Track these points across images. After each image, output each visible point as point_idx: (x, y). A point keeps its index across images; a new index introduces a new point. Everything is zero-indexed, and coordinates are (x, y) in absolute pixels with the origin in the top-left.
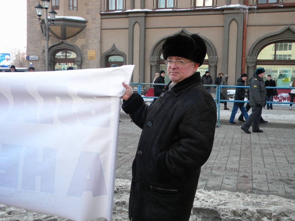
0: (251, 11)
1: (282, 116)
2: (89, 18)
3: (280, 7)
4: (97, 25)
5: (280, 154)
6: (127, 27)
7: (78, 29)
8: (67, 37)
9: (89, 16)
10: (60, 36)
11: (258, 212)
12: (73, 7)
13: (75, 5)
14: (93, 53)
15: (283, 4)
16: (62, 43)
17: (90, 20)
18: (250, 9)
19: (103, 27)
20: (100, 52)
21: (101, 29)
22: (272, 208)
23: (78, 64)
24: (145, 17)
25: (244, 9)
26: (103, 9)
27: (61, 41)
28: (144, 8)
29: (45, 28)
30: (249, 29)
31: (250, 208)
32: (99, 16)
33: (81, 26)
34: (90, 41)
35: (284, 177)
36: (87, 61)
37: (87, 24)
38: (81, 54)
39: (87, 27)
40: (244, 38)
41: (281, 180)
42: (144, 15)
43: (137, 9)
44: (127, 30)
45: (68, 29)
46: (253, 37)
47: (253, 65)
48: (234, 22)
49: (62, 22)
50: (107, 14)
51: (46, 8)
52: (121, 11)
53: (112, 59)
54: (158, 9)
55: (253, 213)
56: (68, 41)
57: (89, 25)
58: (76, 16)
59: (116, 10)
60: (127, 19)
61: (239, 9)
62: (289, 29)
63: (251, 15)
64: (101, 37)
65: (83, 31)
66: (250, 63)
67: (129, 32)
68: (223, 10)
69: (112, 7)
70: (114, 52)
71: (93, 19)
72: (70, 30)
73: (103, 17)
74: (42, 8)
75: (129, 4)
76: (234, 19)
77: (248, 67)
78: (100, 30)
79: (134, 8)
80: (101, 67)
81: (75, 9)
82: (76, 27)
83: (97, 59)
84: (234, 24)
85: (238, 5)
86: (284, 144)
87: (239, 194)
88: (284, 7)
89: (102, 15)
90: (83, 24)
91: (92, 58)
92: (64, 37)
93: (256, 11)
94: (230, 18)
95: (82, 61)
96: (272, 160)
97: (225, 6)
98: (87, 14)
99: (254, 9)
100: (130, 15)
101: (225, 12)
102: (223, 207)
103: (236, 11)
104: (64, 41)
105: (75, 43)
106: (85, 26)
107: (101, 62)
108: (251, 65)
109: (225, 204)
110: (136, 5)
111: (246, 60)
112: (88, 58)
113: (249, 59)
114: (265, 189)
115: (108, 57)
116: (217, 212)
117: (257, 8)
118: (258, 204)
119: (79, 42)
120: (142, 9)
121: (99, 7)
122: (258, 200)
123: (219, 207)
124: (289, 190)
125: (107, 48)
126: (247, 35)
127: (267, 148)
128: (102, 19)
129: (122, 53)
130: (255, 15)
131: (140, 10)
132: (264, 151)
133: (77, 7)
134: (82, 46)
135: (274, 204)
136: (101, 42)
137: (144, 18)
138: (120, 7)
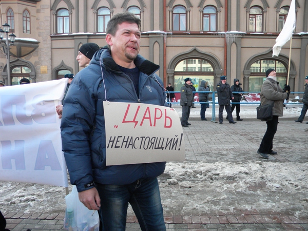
0: (169, 36)
1: (195, 112)
2: (40, 39)
3: (188, 34)
4: (48, 46)
5: (199, 138)
6: (73, 47)
7: (32, 49)
8: (22, 55)
9: (40, 38)
10: (16, 54)
11: (194, 172)
12: (27, 30)
13: (28, 29)
14: (45, 68)
15: (190, 32)
16: (18, 60)
17: (41, 41)
18: (167, 34)
19: (53, 47)
20: (51, 68)
21: (52, 49)
22: (202, 169)
23: (33, 77)
24: (88, 39)
25: (164, 34)
26: (52, 33)
27: (16, 58)
28: (87, 32)
29: (7, 48)
30: (168, 49)
31: (189, 170)
32: (50, 38)
33: (34, 46)
34: (42, 59)
35: (204, 151)
36: (40, 75)
37: (40, 44)
38: (35, 69)
39: (39, 47)
40: (165, 55)
41: (202, 153)
42: (87, 37)
43: (81, 32)
44: (73, 49)
45: (23, 49)
46: (171, 54)
47: (172, 75)
48: (156, 44)
49: (18, 43)
50: (56, 37)
51: (7, 32)
52: (67, 34)
53: (61, 73)
54: (98, 32)
55: (191, 173)
56: (23, 59)
57: (40, 45)
58: (30, 38)
59: (63, 33)
60: (73, 40)
61: (160, 34)
62: (195, 49)
63: (169, 38)
64: (51, 55)
65: (36, 50)
66: (170, 74)
67: (75, 51)
68: (148, 34)
69: (60, 31)
70: (62, 67)
71: (44, 41)
72: (24, 50)
73: (53, 39)
74: (4, 32)
75: (74, 28)
76: (156, 41)
77: (168, 77)
78: (50, 49)
79: (78, 32)
80: (52, 80)
81: (29, 32)
82: (30, 47)
83: (49, 73)
84: (157, 44)
85: (159, 31)
86: (200, 131)
87: (180, 164)
88: (191, 34)
89: (52, 37)
90: (36, 45)
91: (44, 72)
92: (20, 55)
93: (172, 36)
94: (153, 40)
95: (36, 75)
96: (195, 142)
97: (150, 32)
98: (39, 36)
99: (171, 34)
100: (75, 37)
101: (150, 36)
102: (172, 171)
103: (158, 36)
104: (19, 59)
105: (29, 60)
106: (38, 47)
107: (52, 76)
108: (170, 76)
109: (173, 170)
110: (80, 30)
111: (167, 71)
112: (41, 73)
113: (169, 71)
114: (194, 159)
115: (57, 71)
116: (169, 175)
117: (173, 34)
118: (192, 168)
119: (32, 59)
120: (85, 32)
121: (49, 31)
122: (192, 166)
123: (170, 172)
124: (208, 158)
125: (57, 64)
126: (167, 53)
127: (190, 134)
128: (52, 40)
129: (70, 67)
130: (172, 38)
131: (84, 33)
132: (189, 136)
133: (30, 31)
134: (36, 62)
135: (202, 166)
136: (51, 59)
137: (86, 40)
138: (67, 31)
